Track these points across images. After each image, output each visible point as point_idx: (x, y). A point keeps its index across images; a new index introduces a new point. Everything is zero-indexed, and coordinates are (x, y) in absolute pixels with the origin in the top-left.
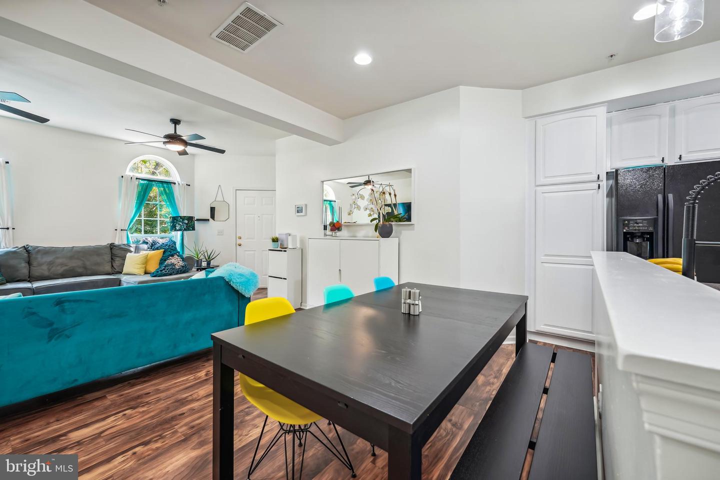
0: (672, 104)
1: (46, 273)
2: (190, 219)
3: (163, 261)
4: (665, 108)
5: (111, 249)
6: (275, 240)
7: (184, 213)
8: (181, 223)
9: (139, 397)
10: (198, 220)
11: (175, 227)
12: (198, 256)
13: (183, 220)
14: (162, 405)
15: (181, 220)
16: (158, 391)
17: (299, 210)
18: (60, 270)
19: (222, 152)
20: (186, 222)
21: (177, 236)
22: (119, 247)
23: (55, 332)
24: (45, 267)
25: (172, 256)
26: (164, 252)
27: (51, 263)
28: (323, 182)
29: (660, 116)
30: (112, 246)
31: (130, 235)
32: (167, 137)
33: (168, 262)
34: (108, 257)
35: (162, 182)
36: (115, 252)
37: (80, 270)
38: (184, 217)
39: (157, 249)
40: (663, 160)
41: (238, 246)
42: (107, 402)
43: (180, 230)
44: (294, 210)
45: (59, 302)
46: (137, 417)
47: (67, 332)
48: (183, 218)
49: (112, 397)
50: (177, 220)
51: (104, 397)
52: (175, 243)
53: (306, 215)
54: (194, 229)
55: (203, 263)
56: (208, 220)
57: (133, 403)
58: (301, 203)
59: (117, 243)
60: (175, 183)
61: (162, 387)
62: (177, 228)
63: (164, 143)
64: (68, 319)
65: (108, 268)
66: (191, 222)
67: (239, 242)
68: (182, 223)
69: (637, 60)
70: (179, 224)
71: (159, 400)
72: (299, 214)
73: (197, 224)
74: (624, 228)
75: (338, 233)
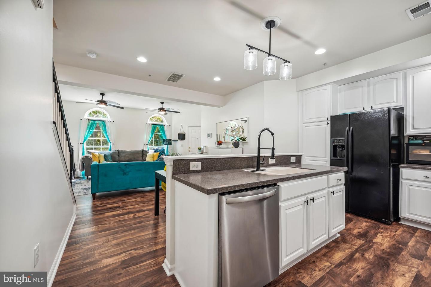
0: (368, 80)
1: (123, 160)
2: (170, 140)
3: (159, 156)
4: (364, 82)
5: (142, 152)
6: (200, 149)
7: (168, 138)
9: (144, 196)
10: (173, 140)
11: (164, 143)
14: (150, 198)
16: (150, 195)
17: (209, 136)
18: (127, 159)
19: (179, 113)
21: (165, 147)
22: (145, 151)
23: (125, 174)
24: (123, 158)
25: (162, 155)
26: (160, 153)
27: (125, 156)
28: (217, 123)
29: (362, 87)
30: (143, 151)
31: (149, 147)
32: (159, 109)
33: (160, 157)
34: (141, 155)
35: (160, 125)
36: (144, 153)
37: (133, 159)
39: (157, 152)
40: (364, 109)
41: (189, 152)
42: (136, 196)
43: (166, 144)
44: (206, 136)
45: (126, 165)
46: (143, 199)
47: (127, 174)
48: (167, 140)
49: (138, 195)
50: (165, 141)
51: (136, 195)
52: (164, 150)
53: (211, 137)
54: (171, 144)
56: (177, 140)
57: (143, 197)
58: (209, 133)
59: (144, 149)
60: (164, 125)
61: (151, 194)
63: (159, 111)
64: (128, 170)
65: (141, 159)
67: (189, 149)
68: (167, 142)
69: (341, 63)
71: (149, 197)
72: (209, 137)
73: (173, 142)
74: (333, 144)
75: (221, 146)
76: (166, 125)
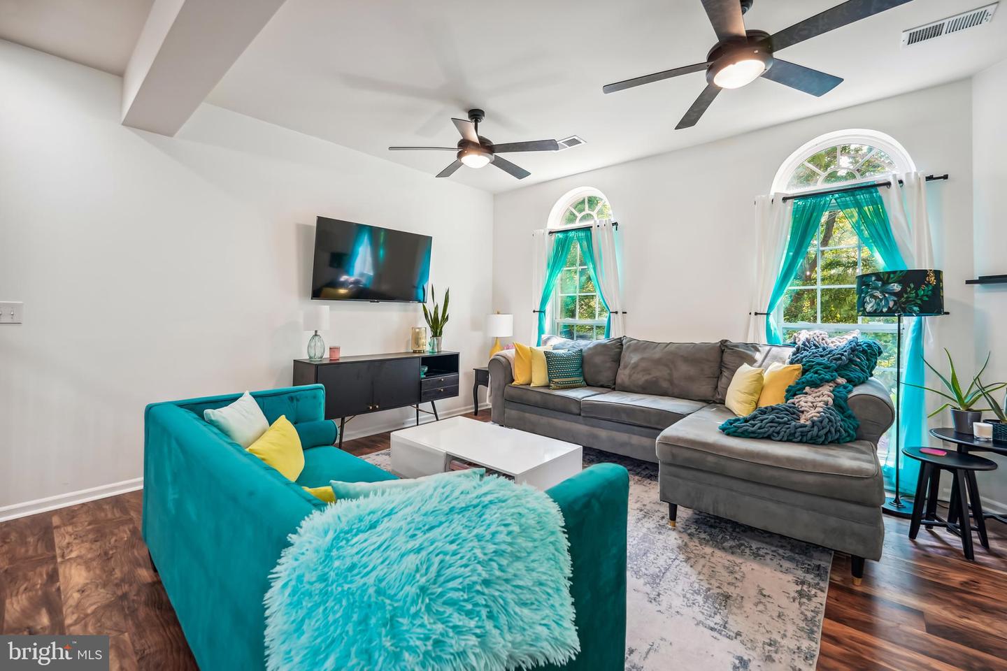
5: (721, 351)
8: (878, 294)
11: (863, 306)
15: (880, 284)
20: (896, 287)
26: (803, 370)
30: (724, 347)
36: (728, 358)
39: (801, 361)
50: (868, 285)
55: (976, 424)
59: (734, 340)
62: (869, 308)
65: (708, 388)
70: (873, 296)
76: (901, 182)
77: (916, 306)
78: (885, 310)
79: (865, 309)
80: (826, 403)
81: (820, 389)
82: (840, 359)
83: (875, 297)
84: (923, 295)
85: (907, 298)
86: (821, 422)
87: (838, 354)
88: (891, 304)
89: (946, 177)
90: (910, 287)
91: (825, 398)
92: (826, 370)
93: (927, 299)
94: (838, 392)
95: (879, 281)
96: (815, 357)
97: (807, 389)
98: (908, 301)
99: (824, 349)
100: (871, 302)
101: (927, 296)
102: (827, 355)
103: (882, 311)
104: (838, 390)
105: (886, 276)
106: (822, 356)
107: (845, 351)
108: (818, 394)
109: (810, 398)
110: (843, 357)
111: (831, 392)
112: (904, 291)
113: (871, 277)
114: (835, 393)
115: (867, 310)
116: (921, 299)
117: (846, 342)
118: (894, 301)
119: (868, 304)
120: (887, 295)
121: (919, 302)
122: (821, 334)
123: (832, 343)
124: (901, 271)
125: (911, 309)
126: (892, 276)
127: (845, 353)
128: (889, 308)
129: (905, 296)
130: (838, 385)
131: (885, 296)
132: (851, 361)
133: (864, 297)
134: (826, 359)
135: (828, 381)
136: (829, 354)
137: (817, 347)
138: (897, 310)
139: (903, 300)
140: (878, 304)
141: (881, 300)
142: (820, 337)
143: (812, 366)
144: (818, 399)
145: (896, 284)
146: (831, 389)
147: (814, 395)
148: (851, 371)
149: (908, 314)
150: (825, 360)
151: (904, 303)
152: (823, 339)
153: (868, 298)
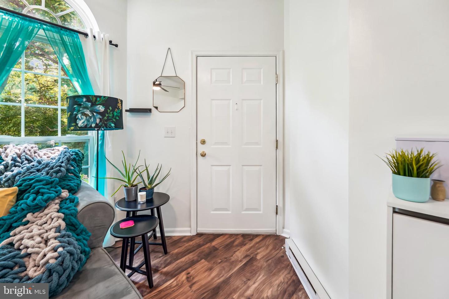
2: (112, 103)
8: (88, 112)
11: (75, 122)
12: (129, 180)
13: (94, 104)
15: (89, 104)
20: (101, 109)
38: (97, 97)
41: (200, 158)
48: (93, 100)
54: (119, 125)
55: (139, 194)
60: (86, 35)
62: (80, 123)
66: (113, 111)
67: (202, 149)
68: (92, 112)
70: (84, 114)
73: (127, 118)
76: (94, 37)
77: (113, 123)
78: (93, 125)
79: (77, 124)
80: (58, 229)
81: (46, 211)
82: (59, 171)
83: (86, 115)
84: (116, 116)
85: (108, 117)
86: (62, 264)
87: (57, 166)
88: (98, 121)
89: (116, 46)
90: (109, 109)
91: (55, 224)
92: (48, 186)
93: (118, 119)
94: (67, 209)
95: (89, 102)
96: (31, 173)
97: (29, 216)
98: (108, 119)
99: (39, 162)
100: (82, 119)
101: (118, 116)
102: (44, 168)
103: (91, 126)
104: (66, 206)
105: (94, 99)
106: (38, 171)
107: (62, 162)
108: (44, 220)
109: (35, 230)
110: (62, 169)
111: (58, 212)
112: (106, 111)
113: (83, 99)
114: (63, 211)
115: (79, 125)
116: (115, 119)
117: (59, 153)
118: (100, 119)
119: (80, 120)
120: (95, 114)
121: (114, 120)
122: (32, 148)
123: (45, 154)
124: (104, 97)
125: (110, 125)
126: (98, 99)
127: (63, 164)
128: (97, 124)
129: (107, 115)
130: (63, 200)
131: (93, 115)
132: (68, 170)
133: (76, 115)
134: (45, 173)
135: (53, 199)
136: (46, 166)
137: (29, 161)
138: (102, 125)
139: (106, 118)
140: (88, 121)
141: (91, 117)
142: (32, 151)
143: (31, 185)
144: (47, 227)
145: (101, 106)
146: (57, 206)
147: (40, 222)
148: (70, 180)
149: (109, 129)
150: (42, 175)
151: (106, 121)
152: (35, 152)
153: (79, 116)
